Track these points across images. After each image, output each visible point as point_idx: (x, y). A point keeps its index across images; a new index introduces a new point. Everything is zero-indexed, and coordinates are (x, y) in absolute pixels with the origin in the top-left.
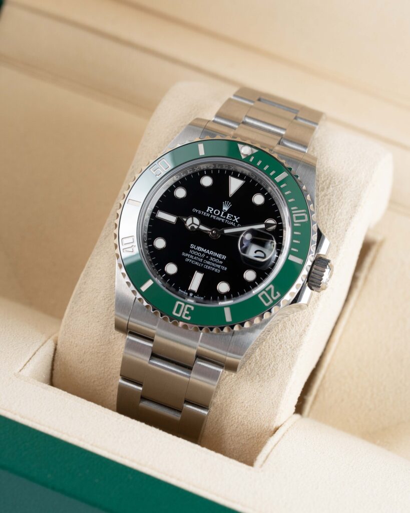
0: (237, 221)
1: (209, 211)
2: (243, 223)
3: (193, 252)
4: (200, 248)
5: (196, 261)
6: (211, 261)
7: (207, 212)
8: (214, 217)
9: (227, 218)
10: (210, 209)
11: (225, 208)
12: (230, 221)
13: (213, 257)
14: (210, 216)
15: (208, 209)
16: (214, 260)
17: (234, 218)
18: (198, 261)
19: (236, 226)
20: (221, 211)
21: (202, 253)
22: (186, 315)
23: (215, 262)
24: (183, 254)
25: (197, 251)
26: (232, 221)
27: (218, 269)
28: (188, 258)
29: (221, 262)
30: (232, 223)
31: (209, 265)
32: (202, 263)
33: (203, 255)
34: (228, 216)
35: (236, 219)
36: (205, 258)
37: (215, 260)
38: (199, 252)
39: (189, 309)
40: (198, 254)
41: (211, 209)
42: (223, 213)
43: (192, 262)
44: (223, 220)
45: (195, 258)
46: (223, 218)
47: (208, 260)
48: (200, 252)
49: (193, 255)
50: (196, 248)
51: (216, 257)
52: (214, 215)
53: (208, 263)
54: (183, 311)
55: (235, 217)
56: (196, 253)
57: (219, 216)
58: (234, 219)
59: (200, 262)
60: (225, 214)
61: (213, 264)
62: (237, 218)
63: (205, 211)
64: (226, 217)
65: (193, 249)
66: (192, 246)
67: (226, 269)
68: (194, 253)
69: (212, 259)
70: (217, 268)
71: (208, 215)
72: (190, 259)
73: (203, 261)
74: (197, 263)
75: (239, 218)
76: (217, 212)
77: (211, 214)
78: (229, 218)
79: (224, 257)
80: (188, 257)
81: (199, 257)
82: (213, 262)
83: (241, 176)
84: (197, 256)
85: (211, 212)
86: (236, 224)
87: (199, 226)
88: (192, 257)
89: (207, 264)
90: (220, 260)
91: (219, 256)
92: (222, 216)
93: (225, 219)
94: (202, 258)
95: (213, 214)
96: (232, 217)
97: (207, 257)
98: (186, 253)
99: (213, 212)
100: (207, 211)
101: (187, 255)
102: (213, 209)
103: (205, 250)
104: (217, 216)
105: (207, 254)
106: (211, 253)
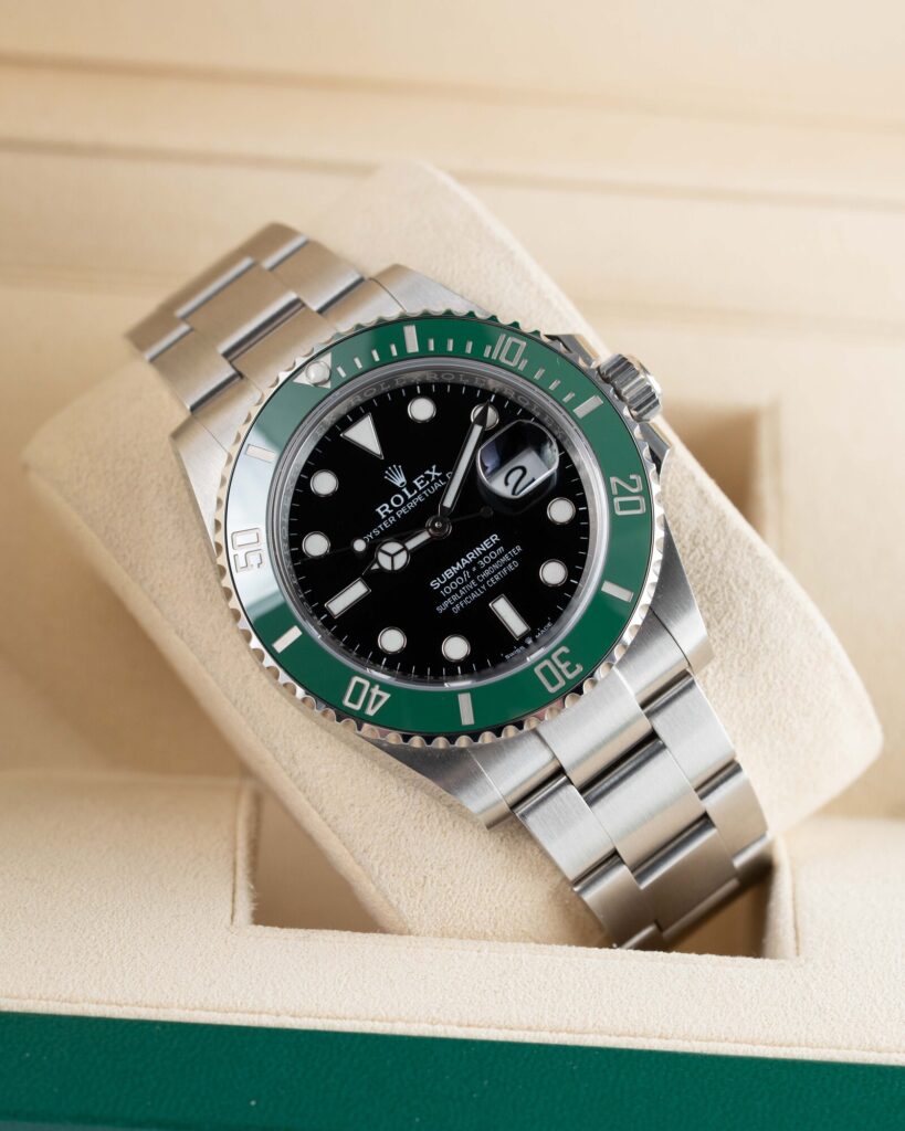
0: (439, 474)
1: (386, 513)
2: (449, 465)
3: (448, 590)
4: (448, 574)
5: (469, 593)
6: (487, 566)
7: (386, 518)
8: (403, 511)
9: (420, 488)
10: (382, 510)
11: (399, 480)
12: (429, 487)
13: (481, 558)
14: (396, 517)
15: (382, 513)
16: (487, 560)
17: (429, 477)
18: (472, 591)
19: (449, 482)
20: (399, 490)
21: (460, 573)
22: (570, 669)
23: (493, 562)
24: (440, 609)
25: (449, 582)
26: (432, 484)
27: (510, 562)
28: (454, 605)
29: (501, 549)
30: (437, 486)
31: (492, 575)
32: (480, 584)
33: (467, 574)
34: (418, 485)
35: (433, 473)
36: (473, 575)
37: (490, 557)
38: (454, 579)
39: (562, 658)
40: (457, 583)
41: (385, 508)
42: (405, 490)
43: (466, 601)
44: (419, 498)
45: (462, 593)
46: (416, 496)
47: (480, 571)
48: (456, 576)
49: (454, 592)
50: (442, 579)
51: (485, 553)
52: (400, 508)
53: (487, 573)
54: (559, 670)
55: (428, 472)
56: (454, 585)
57: (407, 501)
58: (431, 476)
59: (475, 589)
60: (411, 487)
61: (496, 566)
62: (431, 470)
63: (379, 520)
64: (417, 489)
65: (442, 587)
66: (435, 584)
67: (519, 548)
68: (451, 588)
69: (482, 563)
70: (506, 564)
71: (392, 520)
72: (458, 602)
73: (477, 581)
74: (474, 596)
75: (434, 467)
76: (397, 500)
77: (394, 514)
78: (422, 485)
79: (494, 538)
80: (452, 603)
81: (465, 584)
82: (490, 565)
83: (355, 415)
84: (460, 587)
85: (390, 512)
86: (443, 478)
87: (405, 548)
88: (455, 597)
89: (488, 578)
90: (494, 548)
91: (486, 545)
92: (410, 496)
93: (419, 492)
94: (469, 580)
95: (396, 509)
96: (425, 480)
97: (474, 569)
98: (440, 603)
99: (391, 507)
100: (384, 516)
101: (446, 604)
102: (386, 505)
103: (458, 564)
104: (405, 504)
105: (468, 567)
106: (471, 557)
